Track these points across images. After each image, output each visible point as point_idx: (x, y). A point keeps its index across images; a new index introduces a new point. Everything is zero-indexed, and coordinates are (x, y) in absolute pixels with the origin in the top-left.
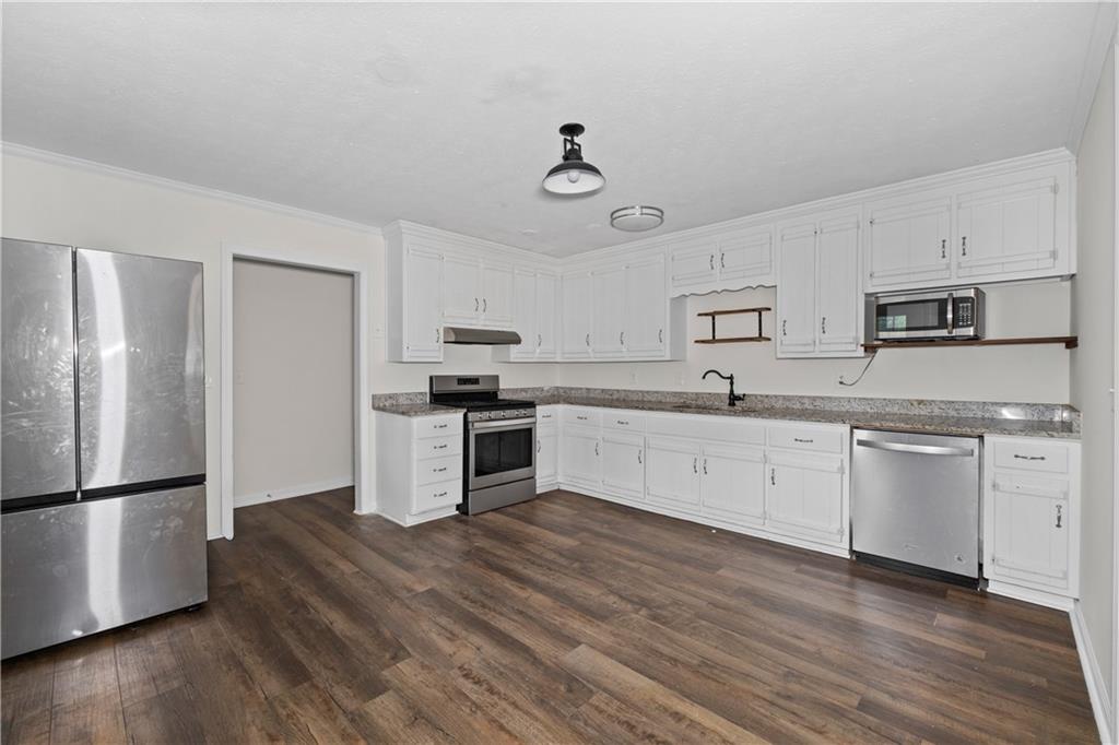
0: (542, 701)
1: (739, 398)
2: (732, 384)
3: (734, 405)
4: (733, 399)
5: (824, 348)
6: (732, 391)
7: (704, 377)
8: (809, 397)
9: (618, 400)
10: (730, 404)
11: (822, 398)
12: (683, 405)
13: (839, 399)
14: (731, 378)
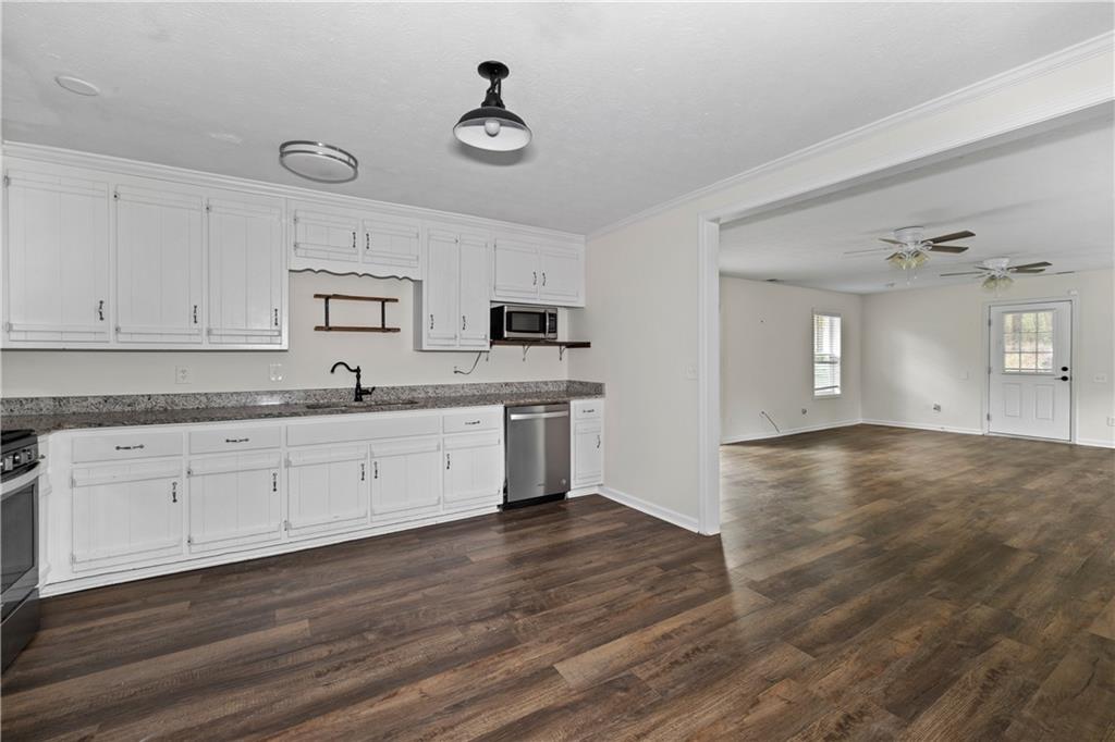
0: (639, 712)
1: (367, 392)
2: (358, 377)
3: (361, 400)
4: (360, 393)
5: (463, 342)
6: (358, 385)
7: (333, 371)
8: (432, 386)
9: (147, 411)
10: (356, 400)
11: (443, 386)
12: (317, 405)
13: (456, 386)
14: (358, 371)
